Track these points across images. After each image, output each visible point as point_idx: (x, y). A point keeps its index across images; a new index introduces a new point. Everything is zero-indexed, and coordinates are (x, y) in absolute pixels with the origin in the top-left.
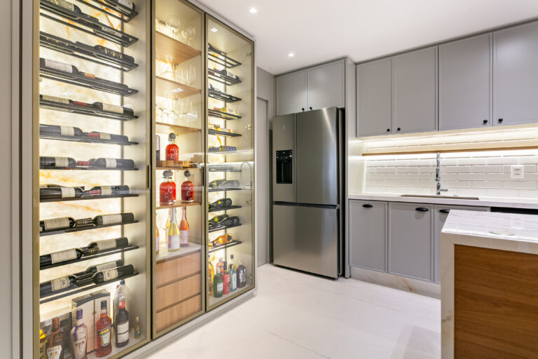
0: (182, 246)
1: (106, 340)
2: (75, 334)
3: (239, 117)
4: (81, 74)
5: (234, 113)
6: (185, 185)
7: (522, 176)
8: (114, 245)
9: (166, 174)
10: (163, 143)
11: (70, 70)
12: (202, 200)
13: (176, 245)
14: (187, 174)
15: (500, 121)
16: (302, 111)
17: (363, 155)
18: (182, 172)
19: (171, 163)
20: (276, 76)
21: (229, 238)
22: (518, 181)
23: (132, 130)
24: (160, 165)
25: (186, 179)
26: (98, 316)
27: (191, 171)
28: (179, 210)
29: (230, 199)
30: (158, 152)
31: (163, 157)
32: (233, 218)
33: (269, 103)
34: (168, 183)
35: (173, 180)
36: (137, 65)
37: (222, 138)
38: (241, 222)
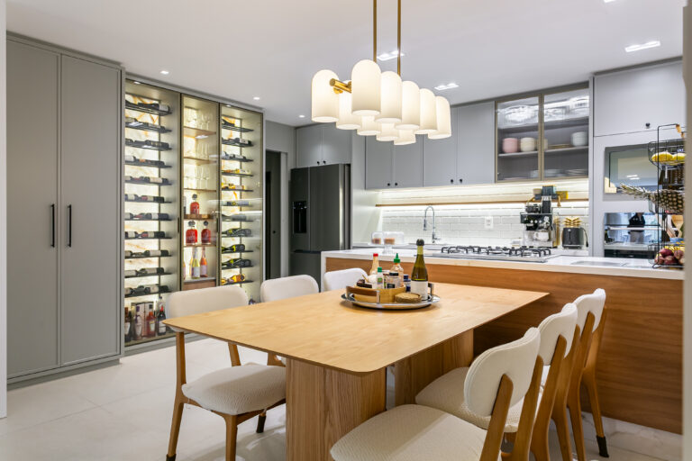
0: (202, 276)
1: (153, 328)
2: (136, 320)
3: (251, 176)
4: (138, 160)
5: (247, 173)
6: (204, 232)
7: (492, 227)
8: (156, 271)
9: (190, 224)
10: (188, 201)
11: (132, 160)
12: (217, 244)
13: (198, 275)
14: (206, 223)
15: (461, 180)
16: (317, 165)
17: (377, 206)
18: (202, 222)
19: (194, 216)
20: (297, 128)
21: (242, 277)
22: (490, 230)
23: (166, 193)
24: (186, 217)
25: (205, 227)
26: (147, 314)
27: (209, 221)
28: (200, 250)
29: (243, 245)
30: (185, 208)
31: (188, 212)
32: (245, 261)
33: (289, 156)
34: (192, 230)
35: (195, 228)
36: (170, 149)
37: (238, 193)
38: (252, 264)
